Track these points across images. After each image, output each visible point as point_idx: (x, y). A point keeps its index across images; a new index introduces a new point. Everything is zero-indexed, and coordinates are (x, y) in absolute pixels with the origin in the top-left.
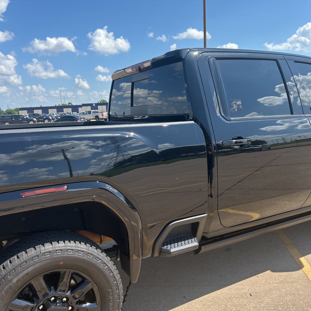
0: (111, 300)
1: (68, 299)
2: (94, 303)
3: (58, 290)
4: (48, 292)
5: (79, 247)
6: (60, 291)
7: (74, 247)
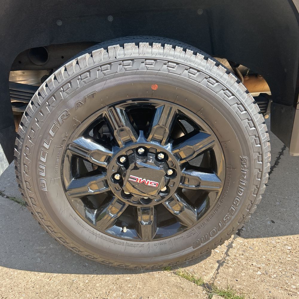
0: (244, 175)
1: (166, 157)
2: (213, 173)
3: (150, 137)
4: (133, 138)
5: (191, 61)
6: (154, 139)
7: (183, 58)
